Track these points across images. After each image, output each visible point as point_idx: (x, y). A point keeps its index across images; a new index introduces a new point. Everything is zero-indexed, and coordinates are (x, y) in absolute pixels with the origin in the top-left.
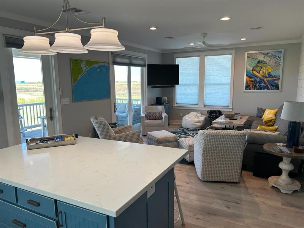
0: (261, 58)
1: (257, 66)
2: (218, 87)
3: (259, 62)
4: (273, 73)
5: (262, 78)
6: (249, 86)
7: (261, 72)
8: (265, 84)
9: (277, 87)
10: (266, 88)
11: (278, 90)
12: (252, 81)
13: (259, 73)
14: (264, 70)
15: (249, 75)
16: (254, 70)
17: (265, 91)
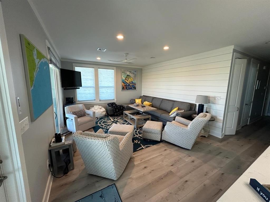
0: (128, 73)
1: (127, 77)
2: (108, 88)
3: (128, 76)
4: (133, 82)
5: (129, 84)
6: (124, 87)
7: (129, 81)
8: (131, 87)
9: (135, 88)
10: (131, 89)
11: (136, 89)
12: (125, 85)
13: (128, 81)
14: (130, 80)
15: (123, 82)
16: (125, 79)
17: (131, 90)
